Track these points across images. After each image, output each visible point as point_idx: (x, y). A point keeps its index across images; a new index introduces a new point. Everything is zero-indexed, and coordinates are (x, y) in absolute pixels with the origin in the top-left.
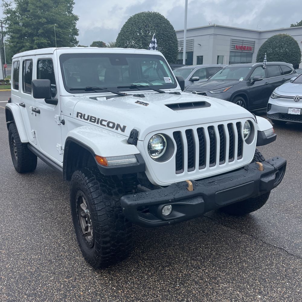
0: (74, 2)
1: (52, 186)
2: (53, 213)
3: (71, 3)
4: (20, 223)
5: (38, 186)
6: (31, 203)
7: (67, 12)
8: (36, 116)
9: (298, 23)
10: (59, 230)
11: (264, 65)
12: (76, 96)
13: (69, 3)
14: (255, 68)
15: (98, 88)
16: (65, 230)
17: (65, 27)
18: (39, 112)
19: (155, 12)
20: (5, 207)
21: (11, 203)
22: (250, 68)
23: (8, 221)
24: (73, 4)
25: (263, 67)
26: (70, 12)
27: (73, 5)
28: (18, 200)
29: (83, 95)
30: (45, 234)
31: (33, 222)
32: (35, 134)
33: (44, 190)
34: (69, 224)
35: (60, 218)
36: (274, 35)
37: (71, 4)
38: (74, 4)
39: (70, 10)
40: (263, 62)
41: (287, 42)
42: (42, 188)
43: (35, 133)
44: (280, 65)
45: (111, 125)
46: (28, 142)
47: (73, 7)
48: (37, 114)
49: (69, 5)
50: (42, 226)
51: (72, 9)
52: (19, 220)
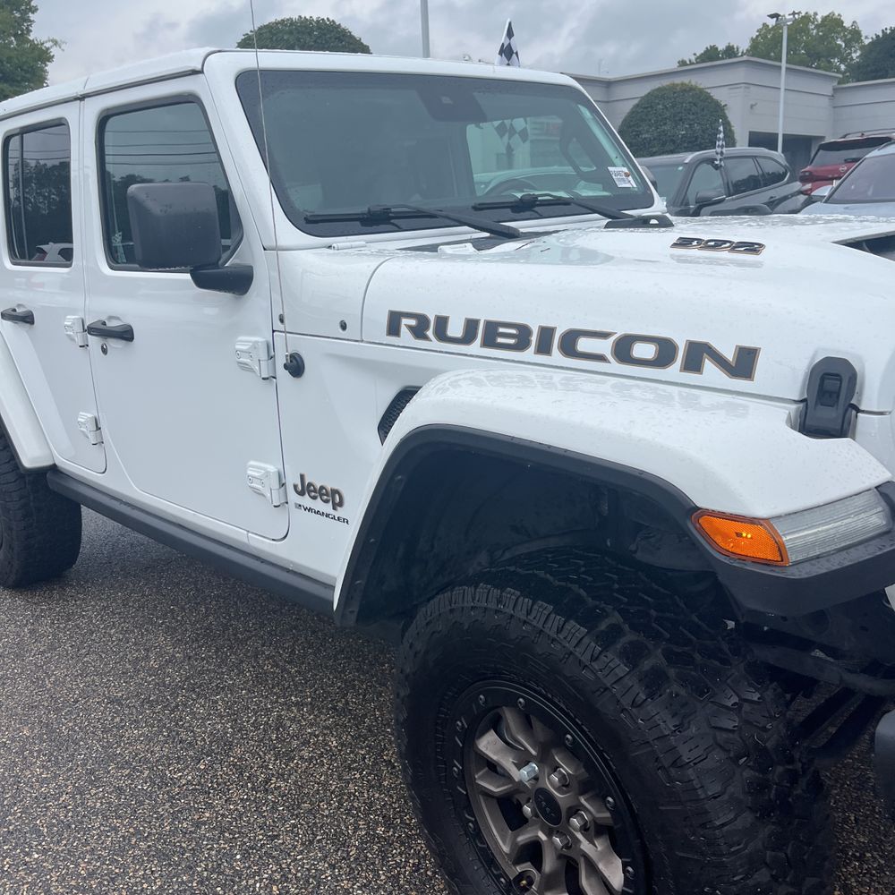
0: (33, 4)
1: (170, 631)
2: (240, 759)
3: (23, 7)
4: (115, 829)
5: (111, 636)
6: (118, 719)
7: (13, 38)
8: (105, 351)
9: (698, 55)
10: (311, 842)
11: (719, 157)
12: (340, 245)
13: (18, 11)
14: (696, 167)
15: (419, 211)
16: (340, 842)
17: (19, 79)
18: (126, 334)
19: (323, 19)
20: (12, 757)
21: (32, 729)
22: (680, 168)
23: (54, 825)
24: (33, 13)
25: (716, 162)
26: (22, 37)
27: (30, 14)
28: (57, 710)
29: (363, 243)
30: (258, 873)
31: (174, 816)
32: (98, 428)
33: (147, 650)
34: (341, 803)
35: (281, 776)
36: (657, 87)
37: (25, 12)
38: (34, 10)
39: (22, 31)
40: (714, 148)
41: (695, 105)
42: (135, 644)
43: (101, 425)
44: (755, 157)
45: (644, 351)
46: (51, 463)
47: (31, 21)
48: (113, 344)
49: (18, 15)
50: (222, 832)
51: (31, 25)
52: (106, 818)
